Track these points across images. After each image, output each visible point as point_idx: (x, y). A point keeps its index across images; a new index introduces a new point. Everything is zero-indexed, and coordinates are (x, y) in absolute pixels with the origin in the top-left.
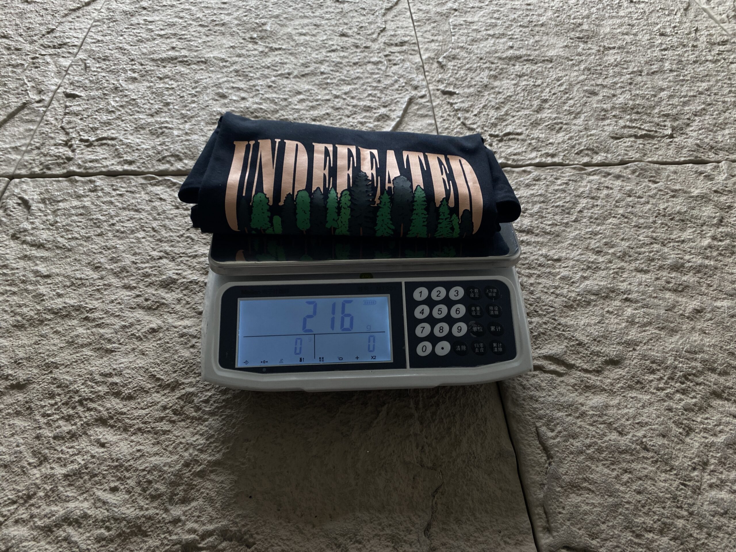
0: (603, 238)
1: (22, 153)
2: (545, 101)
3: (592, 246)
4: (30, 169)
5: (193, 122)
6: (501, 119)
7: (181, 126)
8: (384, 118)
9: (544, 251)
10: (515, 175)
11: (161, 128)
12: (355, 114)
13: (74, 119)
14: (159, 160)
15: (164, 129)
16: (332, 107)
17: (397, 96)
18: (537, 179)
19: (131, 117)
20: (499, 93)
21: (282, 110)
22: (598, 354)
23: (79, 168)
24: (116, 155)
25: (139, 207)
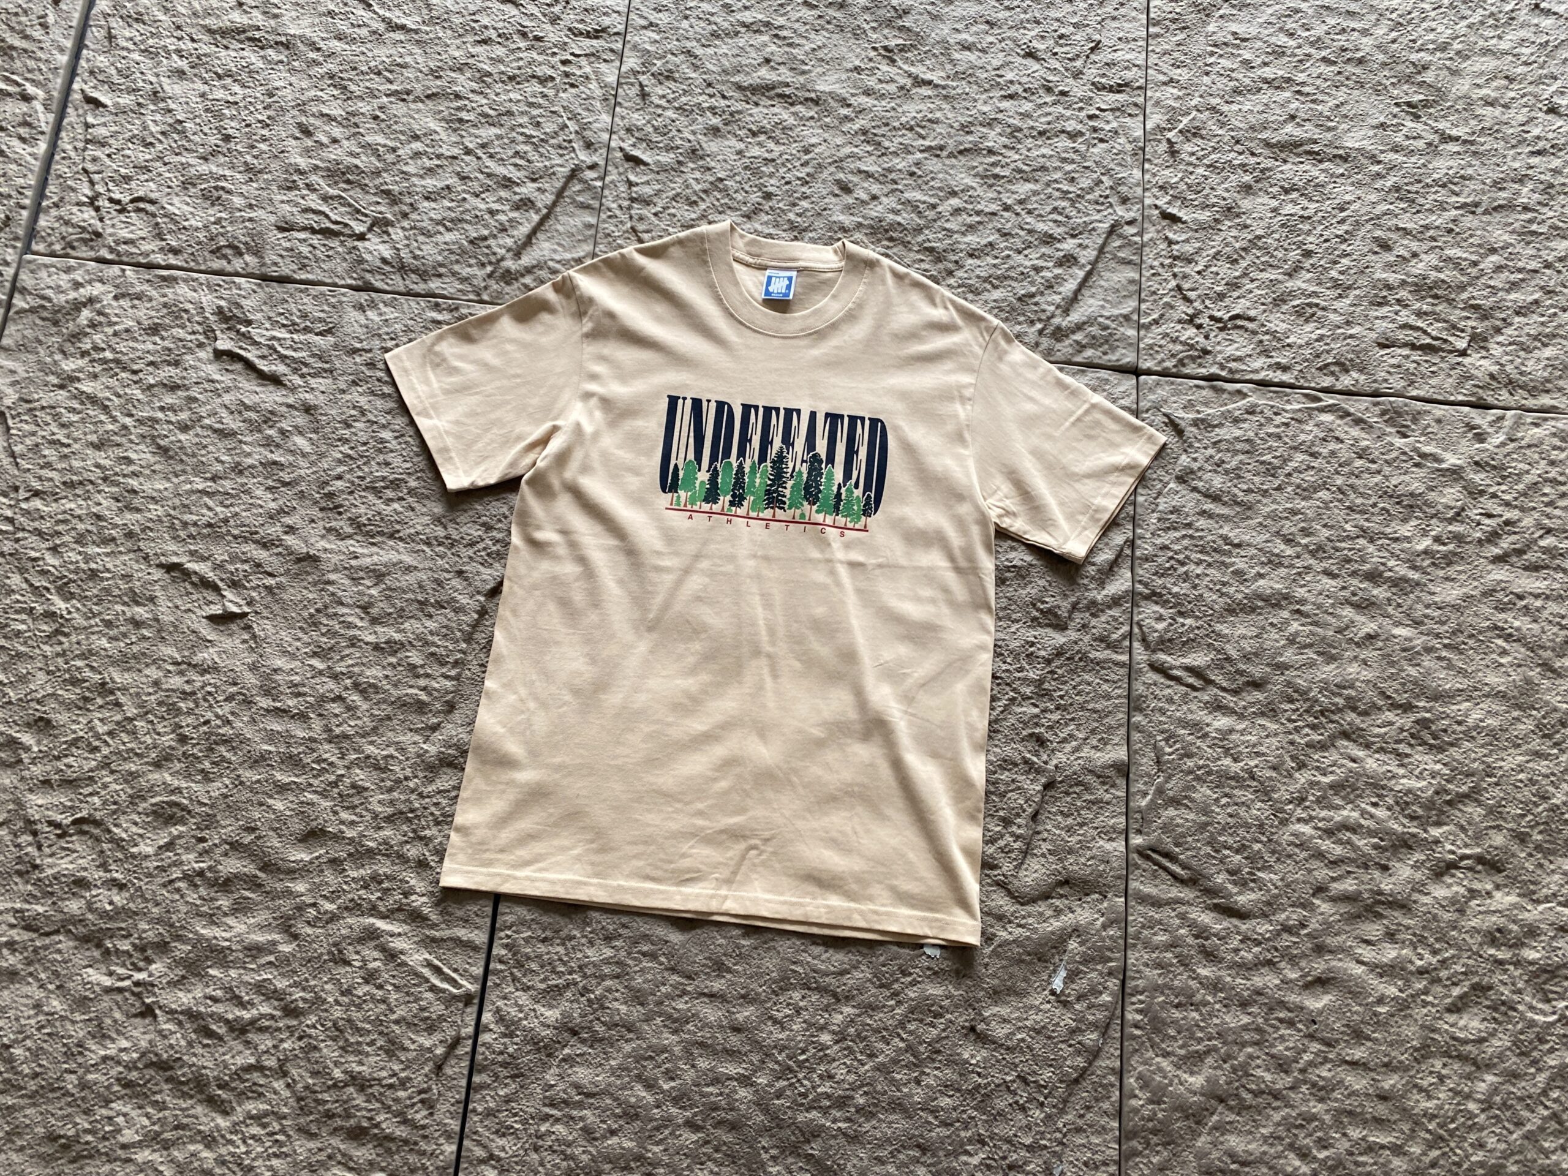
2: (1308, 254)
3: (1285, 531)
6: (1233, 285)
8: (1069, 260)
12: (1029, 248)
13: (645, 212)
16: (999, 231)
17: (1094, 216)
18: (1251, 411)
20: (1246, 227)
21: (927, 228)
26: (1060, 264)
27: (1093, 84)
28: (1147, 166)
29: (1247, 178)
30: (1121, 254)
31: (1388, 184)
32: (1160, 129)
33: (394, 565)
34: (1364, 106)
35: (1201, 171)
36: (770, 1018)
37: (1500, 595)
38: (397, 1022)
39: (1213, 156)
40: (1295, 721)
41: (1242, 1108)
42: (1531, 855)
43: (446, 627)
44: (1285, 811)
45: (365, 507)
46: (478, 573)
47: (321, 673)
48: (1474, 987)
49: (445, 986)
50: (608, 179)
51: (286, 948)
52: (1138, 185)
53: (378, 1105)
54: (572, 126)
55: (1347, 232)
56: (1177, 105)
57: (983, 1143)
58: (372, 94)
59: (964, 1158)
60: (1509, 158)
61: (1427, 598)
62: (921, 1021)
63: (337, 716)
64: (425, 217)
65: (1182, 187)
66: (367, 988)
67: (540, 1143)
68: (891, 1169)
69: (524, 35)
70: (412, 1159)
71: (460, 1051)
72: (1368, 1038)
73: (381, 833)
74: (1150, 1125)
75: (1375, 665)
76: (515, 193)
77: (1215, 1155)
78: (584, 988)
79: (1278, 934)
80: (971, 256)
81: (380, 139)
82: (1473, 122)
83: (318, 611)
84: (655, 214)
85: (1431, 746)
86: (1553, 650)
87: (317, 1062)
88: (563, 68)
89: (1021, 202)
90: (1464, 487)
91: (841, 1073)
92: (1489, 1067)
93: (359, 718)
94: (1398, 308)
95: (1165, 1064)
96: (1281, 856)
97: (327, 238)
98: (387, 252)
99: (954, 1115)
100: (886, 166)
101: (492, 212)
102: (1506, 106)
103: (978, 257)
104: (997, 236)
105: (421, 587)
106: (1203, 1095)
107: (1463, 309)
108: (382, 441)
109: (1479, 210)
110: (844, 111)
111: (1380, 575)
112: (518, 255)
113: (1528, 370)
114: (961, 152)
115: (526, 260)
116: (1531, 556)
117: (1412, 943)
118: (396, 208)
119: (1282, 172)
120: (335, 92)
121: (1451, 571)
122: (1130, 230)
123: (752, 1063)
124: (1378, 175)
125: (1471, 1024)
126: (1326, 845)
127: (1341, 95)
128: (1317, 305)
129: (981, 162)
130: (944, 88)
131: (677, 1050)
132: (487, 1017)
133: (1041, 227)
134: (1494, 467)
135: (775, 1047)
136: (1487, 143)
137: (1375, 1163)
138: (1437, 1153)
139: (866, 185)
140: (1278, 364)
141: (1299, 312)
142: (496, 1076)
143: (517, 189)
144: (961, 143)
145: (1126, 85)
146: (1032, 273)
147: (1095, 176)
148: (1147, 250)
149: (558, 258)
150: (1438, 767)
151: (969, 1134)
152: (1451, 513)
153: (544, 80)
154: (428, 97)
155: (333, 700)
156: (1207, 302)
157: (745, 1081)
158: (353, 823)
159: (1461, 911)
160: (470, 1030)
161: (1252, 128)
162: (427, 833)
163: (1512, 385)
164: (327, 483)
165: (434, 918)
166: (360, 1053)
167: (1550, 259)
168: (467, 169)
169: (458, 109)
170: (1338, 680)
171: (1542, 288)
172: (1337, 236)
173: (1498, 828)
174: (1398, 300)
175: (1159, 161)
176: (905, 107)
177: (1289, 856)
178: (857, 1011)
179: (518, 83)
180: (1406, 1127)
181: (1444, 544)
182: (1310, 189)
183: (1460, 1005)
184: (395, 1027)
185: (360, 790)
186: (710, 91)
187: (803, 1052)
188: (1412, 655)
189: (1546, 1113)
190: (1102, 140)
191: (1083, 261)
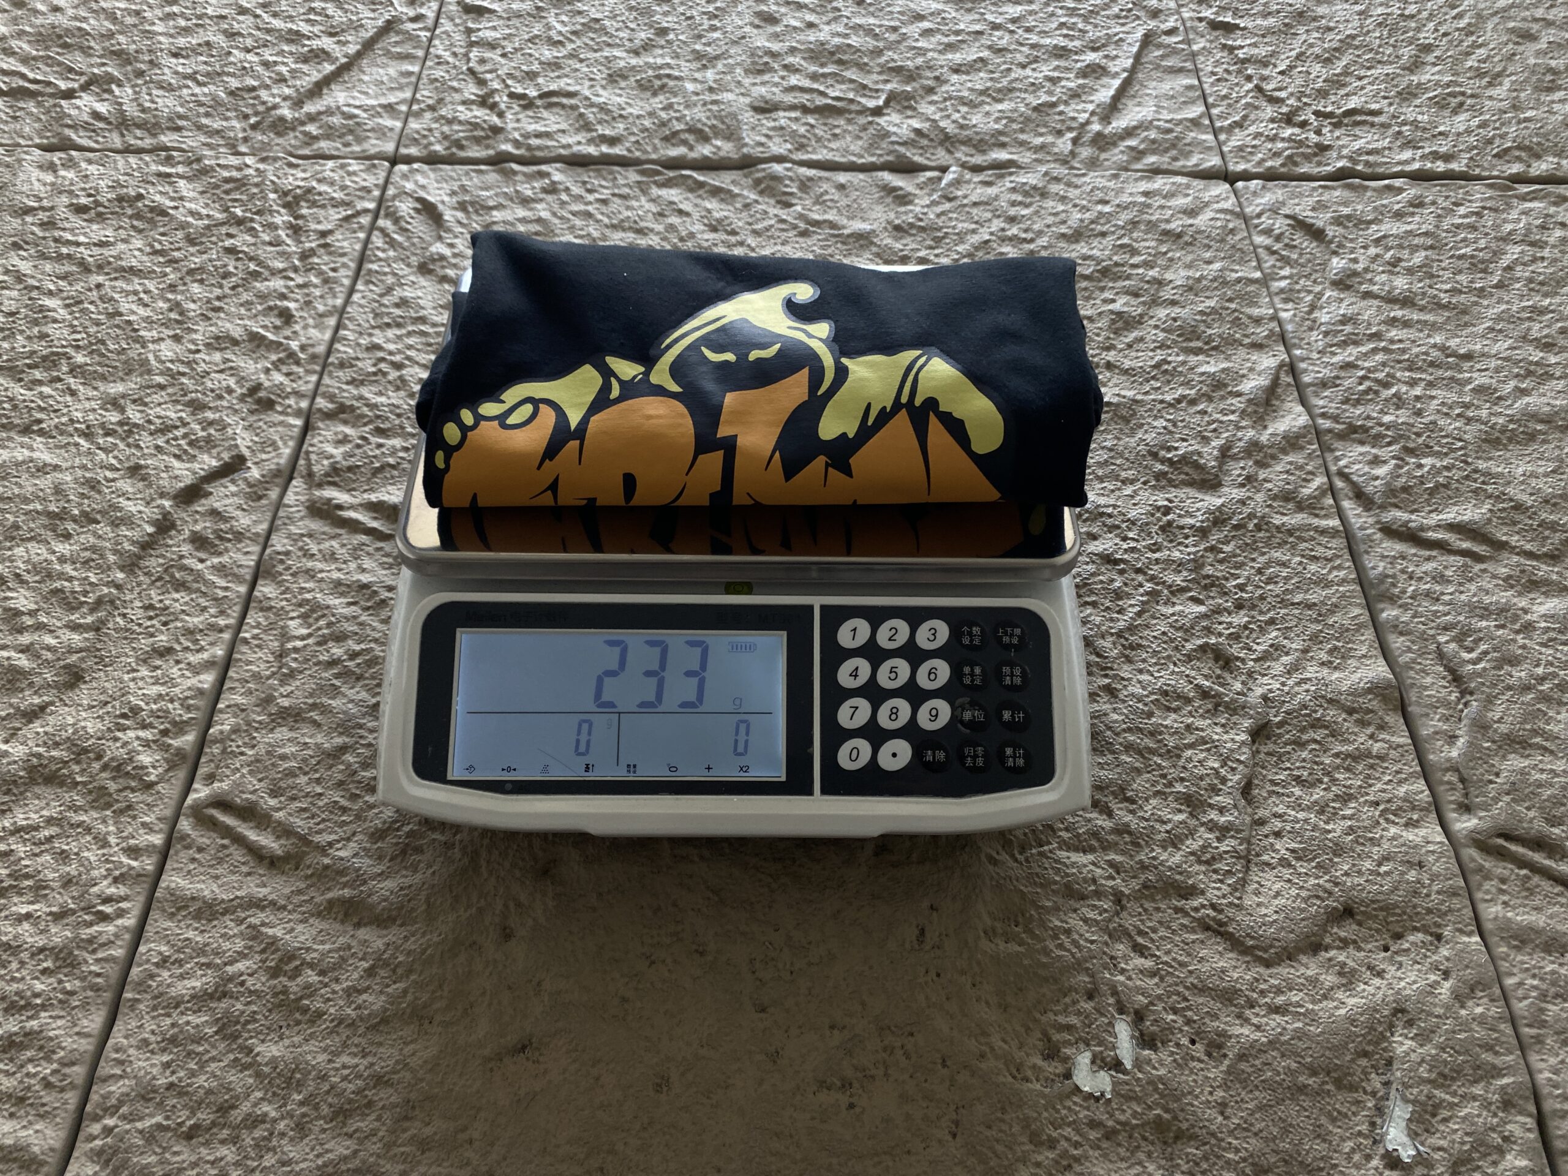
0: (1558, 320)
1: (403, 116)
2: (1427, 48)
4: (426, 147)
5: (720, 66)
6: (1336, 83)
7: (698, 75)
8: (1096, 71)
9: (1438, 339)
10: (1369, 194)
11: (659, 77)
12: (1036, 61)
13: (488, 55)
14: (666, 139)
15: (665, 80)
16: (990, 47)
17: (1118, 29)
18: (1417, 204)
19: (598, 55)
20: (1330, 29)
21: (889, 49)
22: (1553, 527)
23: (518, 148)
24: (582, 127)
25: (643, 224)
26: (1084, 73)
30: (1167, 63)
43: (91, 548)
46: (168, 469)
50: (439, 30)
64: (168, 72)
76: (304, 46)
80: (956, 71)
84: (503, 56)
89: (1014, 21)
97: (18, 100)
98: (103, 108)
101: (267, 64)
103: (967, 72)
104: (989, 52)
105: (58, 492)
108: (43, 310)
112: (298, 104)
115: (311, 108)
118: (129, 67)
122: (1171, 39)
128: (1462, 94)
133: (1047, 41)
139: (797, 15)
140: (1434, 153)
141: (1439, 103)
143: (307, 42)
148: (1200, 58)
156: (1305, 100)
191: (1115, 69)
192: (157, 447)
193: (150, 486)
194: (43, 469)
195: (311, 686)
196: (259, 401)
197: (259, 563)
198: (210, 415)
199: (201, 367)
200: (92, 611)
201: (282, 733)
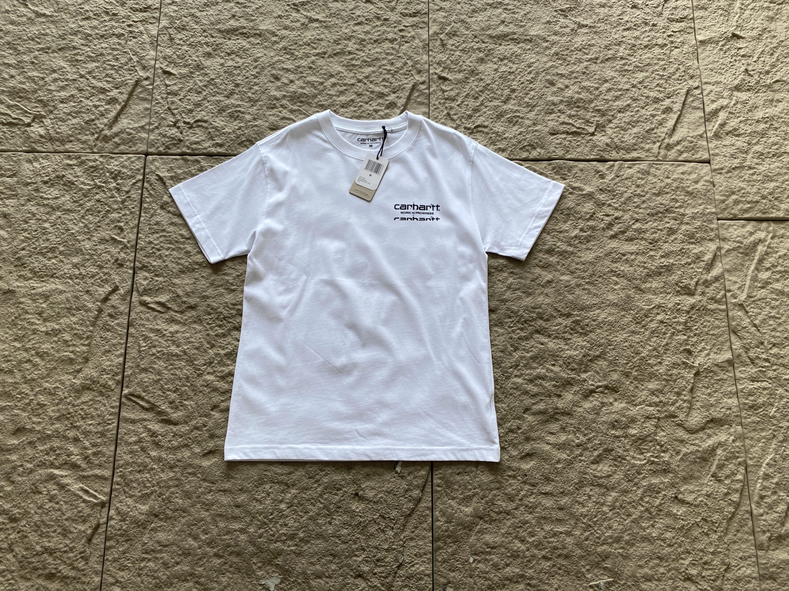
26: (388, 107)
27: (401, 13)
28: (430, 53)
29: (481, 55)
30: (419, 100)
31: (552, 52)
32: (436, 34)
33: (54, 291)
34: (539, 13)
35: (457, 53)
36: (254, 499)
37: (614, 255)
38: (66, 520)
39: (463, 45)
40: (512, 327)
41: (492, 521)
42: (632, 383)
43: (82, 320)
44: (507, 372)
45: (37, 263)
46: (97, 291)
47: (19, 349)
48: (606, 450)
49: (91, 499)
50: (155, 84)
51: (9, 489)
52: (426, 63)
53: (59, 561)
54: (135, 59)
55: (532, 78)
56: (444, 21)
57: (364, 550)
58: (30, 51)
59: (355, 558)
60: (613, 33)
61: (577, 260)
62: (331, 493)
63: (28, 370)
64: (61, 112)
65: (449, 62)
66: (50, 504)
67: (141, 572)
68: (318, 567)
69: (107, 13)
70: (78, 586)
71: (100, 530)
72: (553, 481)
73: (54, 426)
74: (446, 534)
75: (552, 296)
76: (108, 96)
77: (479, 545)
78: (160, 493)
79: (507, 434)
80: (342, 107)
81: (35, 74)
82: (594, 17)
83: (16, 318)
84: (180, 100)
85: (581, 333)
86: (641, 280)
87: (27, 543)
88: (128, 29)
89: (366, 77)
90: (595, 202)
91: (291, 523)
92: (613, 488)
93: (40, 370)
94: (559, 114)
95: (453, 503)
96: (507, 395)
97: (11, 127)
98: (42, 131)
99: (349, 537)
100: (297, 65)
101: (96, 107)
102: (611, 7)
103: (346, 108)
104: (355, 96)
105: (68, 300)
106: (472, 516)
107: (592, 112)
108: (45, 228)
109: (599, 61)
110: (274, 39)
111: (553, 250)
112: (110, 127)
113: (625, 140)
114: (335, 54)
115: (115, 129)
116: (629, 234)
117: (573, 432)
118: (46, 109)
119: (499, 50)
120: (11, 52)
121: (589, 245)
122: (423, 87)
123: (246, 522)
124: (547, 48)
125: (604, 468)
126: (529, 387)
127: (527, 8)
128: (519, 116)
129: (345, 58)
130: (324, 22)
131: (208, 519)
132: (112, 512)
133: (377, 89)
134: (609, 191)
135: (257, 513)
136: (602, 26)
137: (558, 541)
138: (588, 533)
139: (287, 75)
140: (500, 148)
141: (510, 121)
142: (118, 542)
143: (108, 94)
144: (335, 50)
145: (418, 12)
146: (374, 113)
147: (403, 60)
148: (432, 96)
149: (131, 127)
150: (585, 343)
151: (356, 546)
152: (588, 216)
153: (119, 36)
154: (60, 50)
155: (26, 362)
156: (463, 120)
157: (243, 531)
158: (39, 423)
159: (598, 414)
160: (105, 520)
161: (483, 29)
162: (78, 424)
163: (617, 148)
164: (17, 253)
165: (83, 465)
166: (49, 537)
167: (635, 83)
168: (81, 86)
169: (75, 54)
170: (533, 304)
171: (631, 98)
172: (527, 80)
173: (615, 371)
174: (559, 110)
175: (437, 50)
176: (305, 34)
177: (511, 394)
178: (298, 491)
179: (106, 39)
180: (572, 522)
181: (585, 232)
182: (513, 58)
183: (598, 460)
184: (66, 522)
185: (42, 406)
186: (205, 34)
187: (272, 514)
188: (570, 288)
189: (642, 509)
190: (406, 42)
191: (399, 105)
192: (92, 283)
193: (93, 297)
194: (61, 292)
195: (149, 361)
196: (119, 264)
197: (128, 322)
198: (104, 270)
199: (99, 252)
200: (87, 340)
201: (143, 375)
